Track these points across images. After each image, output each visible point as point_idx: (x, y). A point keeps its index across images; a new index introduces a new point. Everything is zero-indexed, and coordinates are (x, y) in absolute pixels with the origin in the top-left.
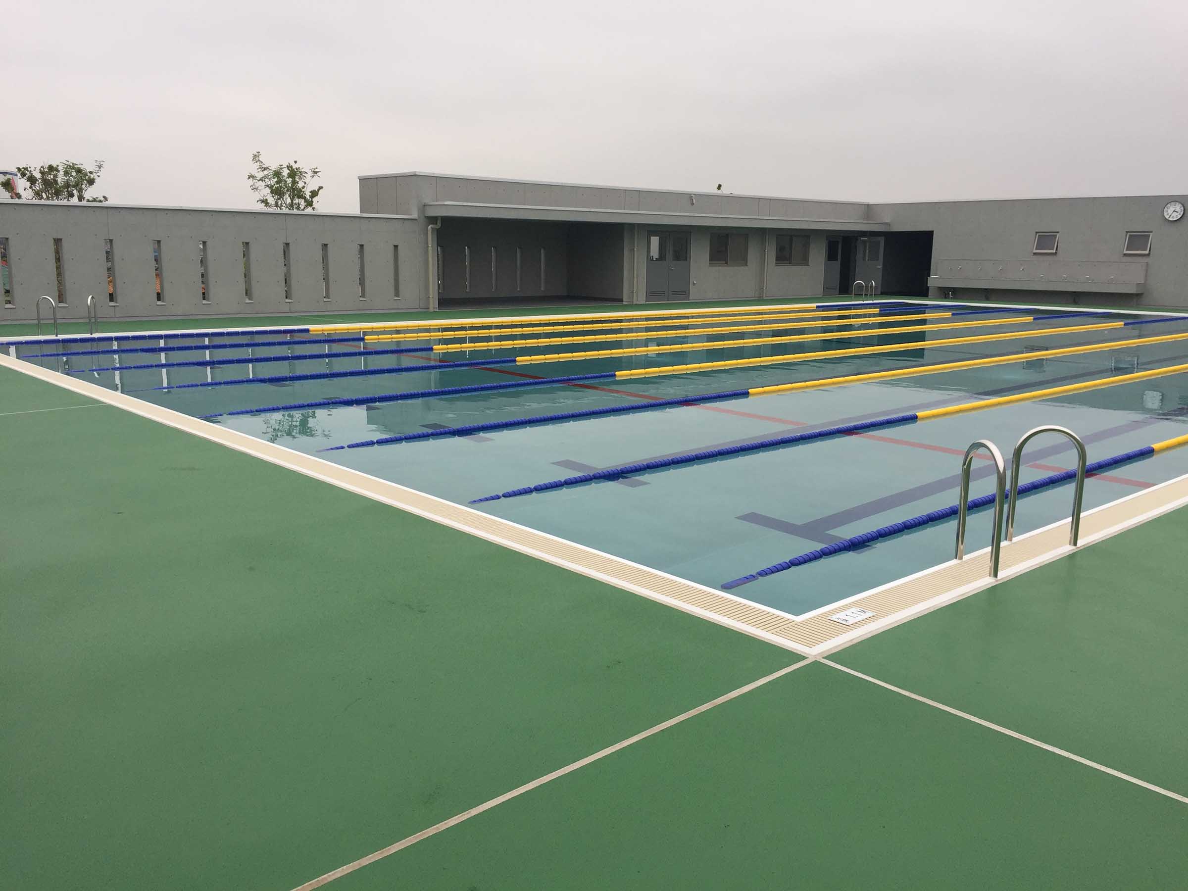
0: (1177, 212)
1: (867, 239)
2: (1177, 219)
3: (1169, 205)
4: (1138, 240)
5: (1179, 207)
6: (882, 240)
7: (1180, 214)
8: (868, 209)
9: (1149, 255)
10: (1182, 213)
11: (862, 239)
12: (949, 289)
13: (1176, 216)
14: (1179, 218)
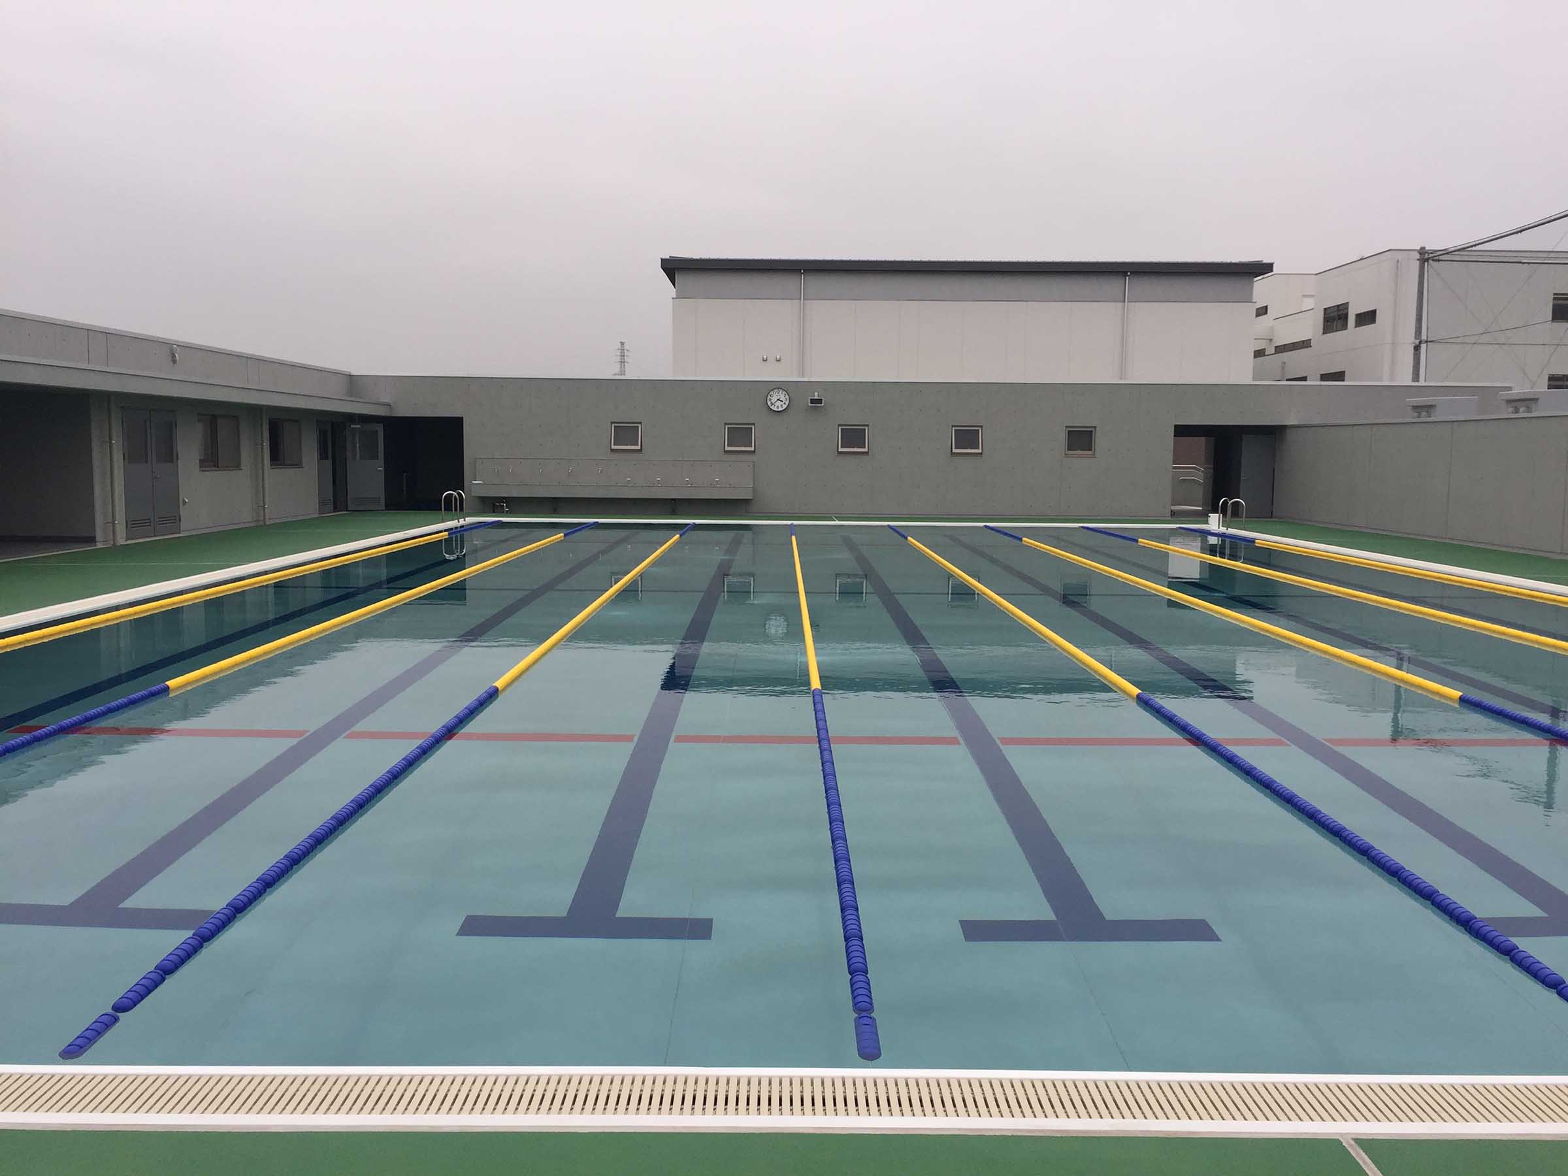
0: (782, 401)
1: (359, 426)
2: (782, 409)
3: (772, 393)
4: (740, 434)
5: (783, 396)
6: (380, 429)
7: (785, 404)
8: (353, 383)
9: (754, 452)
10: (787, 403)
11: (352, 426)
12: (501, 499)
13: (779, 406)
14: (784, 408)
